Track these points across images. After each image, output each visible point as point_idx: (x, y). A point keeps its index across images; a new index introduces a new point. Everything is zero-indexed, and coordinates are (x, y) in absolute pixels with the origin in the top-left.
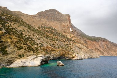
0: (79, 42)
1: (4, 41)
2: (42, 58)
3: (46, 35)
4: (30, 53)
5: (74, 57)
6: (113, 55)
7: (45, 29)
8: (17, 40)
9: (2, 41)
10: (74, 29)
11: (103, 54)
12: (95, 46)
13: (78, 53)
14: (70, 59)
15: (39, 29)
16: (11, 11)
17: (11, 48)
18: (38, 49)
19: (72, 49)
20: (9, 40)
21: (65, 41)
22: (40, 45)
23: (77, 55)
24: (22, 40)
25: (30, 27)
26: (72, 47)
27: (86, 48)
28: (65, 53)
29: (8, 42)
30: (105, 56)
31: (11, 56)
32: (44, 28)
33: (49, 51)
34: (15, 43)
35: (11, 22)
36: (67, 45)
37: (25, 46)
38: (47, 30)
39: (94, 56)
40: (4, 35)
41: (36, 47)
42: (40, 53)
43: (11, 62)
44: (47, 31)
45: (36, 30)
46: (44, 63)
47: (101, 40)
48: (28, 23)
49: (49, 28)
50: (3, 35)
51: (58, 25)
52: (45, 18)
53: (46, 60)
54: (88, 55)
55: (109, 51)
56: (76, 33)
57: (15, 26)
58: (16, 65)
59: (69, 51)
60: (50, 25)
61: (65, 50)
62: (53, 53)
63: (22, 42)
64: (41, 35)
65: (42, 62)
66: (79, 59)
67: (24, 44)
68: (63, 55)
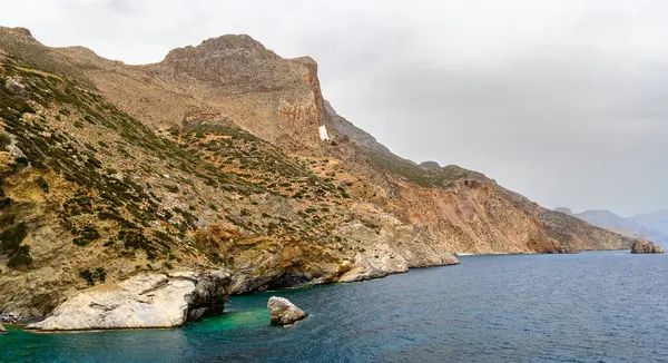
0: (364, 195)
1: (17, 200)
2: (190, 288)
3: (209, 168)
4: (134, 264)
5: (348, 269)
6: (512, 250)
7: (200, 136)
8: (71, 196)
9: (9, 201)
10: (340, 128)
11: (470, 245)
12: (436, 209)
13: (364, 250)
14: (329, 282)
15: (170, 138)
16: (48, 50)
17: (46, 236)
18: (170, 239)
19: (335, 232)
20: (36, 196)
21: (298, 196)
22: (178, 219)
23: (359, 257)
24: (95, 193)
25: (130, 129)
26: (336, 221)
27: (396, 221)
28: (306, 254)
29: (30, 205)
30: (480, 255)
31: (46, 274)
32: (195, 129)
33: (224, 247)
34: (62, 208)
35: (46, 106)
36: (308, 211)
37: (106, 224)
38: (213, 142)
39: (436, 259)
40: (14, 169)
41: (162, 229)
42: (179, 260)
43: (46, 305)
44: (211, 146)
45: (157, 145)
46: (201, 311)
47: (462, 180)
48: (123, 106)
49: (218, 130)
50: (14, 172)
51: (265, 113)
52: (202, 78)
53: (210, 298)
54: (408, 252)
55: (497, 233)
56: (351, 151)
57: (65, 125)
58: (70, 319)
59: (323, 244)
60: (224, 115)
61: (303, 239)
62: (243, 259)
63: (95, 206)
64: (183, 168)
65: (191, 307)
66: (372, 277)
67: (103, 217)
68: (297, 265)
